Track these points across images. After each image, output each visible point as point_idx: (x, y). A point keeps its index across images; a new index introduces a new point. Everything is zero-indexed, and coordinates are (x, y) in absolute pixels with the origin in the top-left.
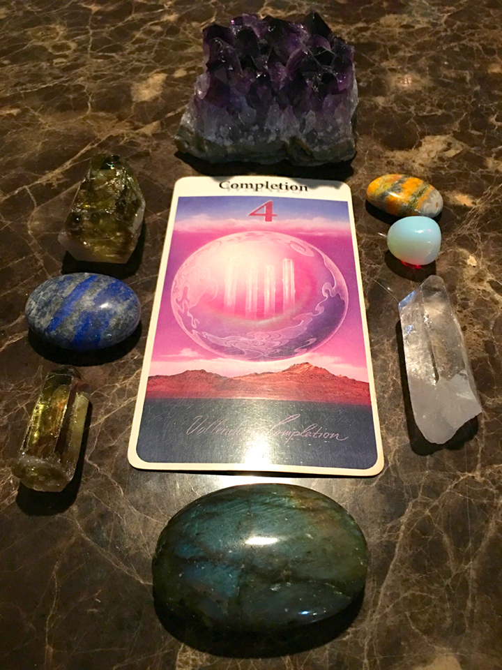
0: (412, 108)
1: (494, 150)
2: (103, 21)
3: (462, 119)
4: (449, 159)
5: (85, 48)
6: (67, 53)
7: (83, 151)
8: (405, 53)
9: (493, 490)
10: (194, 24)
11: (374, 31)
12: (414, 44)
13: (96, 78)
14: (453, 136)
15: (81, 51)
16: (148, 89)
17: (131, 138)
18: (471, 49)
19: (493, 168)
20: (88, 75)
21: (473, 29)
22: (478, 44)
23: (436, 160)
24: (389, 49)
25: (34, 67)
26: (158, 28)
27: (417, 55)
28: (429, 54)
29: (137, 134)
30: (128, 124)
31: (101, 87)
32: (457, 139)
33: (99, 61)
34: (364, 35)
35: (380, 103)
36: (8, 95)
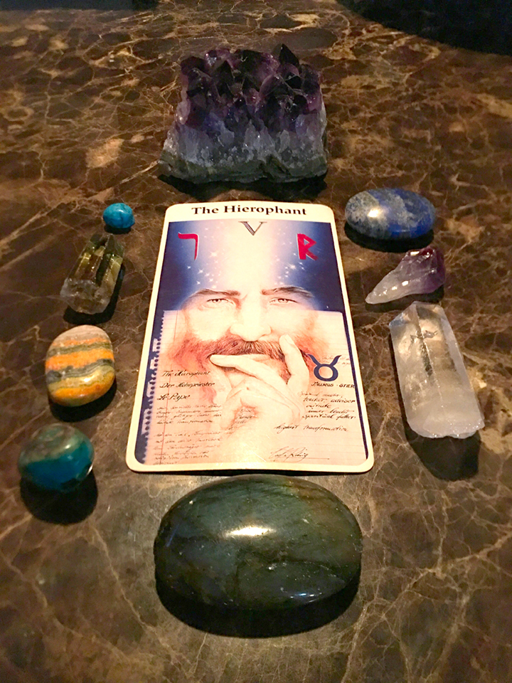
0: (372, 170)
1: (455, 211)
2: (63, 86)
3: (422, 180)
5: (42, 115)
6: (23, 119)
7: (32, 220)
8: (365, 114)
9: (456, 588)
10: (155, 89)
11: (335, 93)
12: (374, 105)
13: (50, 145)
15: (37, 117)
16: (105, 154)
17: (83, 206)
18: (433, 107)
19: (454, 229)
20: (43, 142)
21: (434, 87)
22: (439, 103)
24: (350, 111)
26: (118, 93)
27: (379, 116)
28: (389, 114)
29: (90, 201)
30: (81, 191)
31: (55, 154)
33: (55, 127)
35: (340, 166)
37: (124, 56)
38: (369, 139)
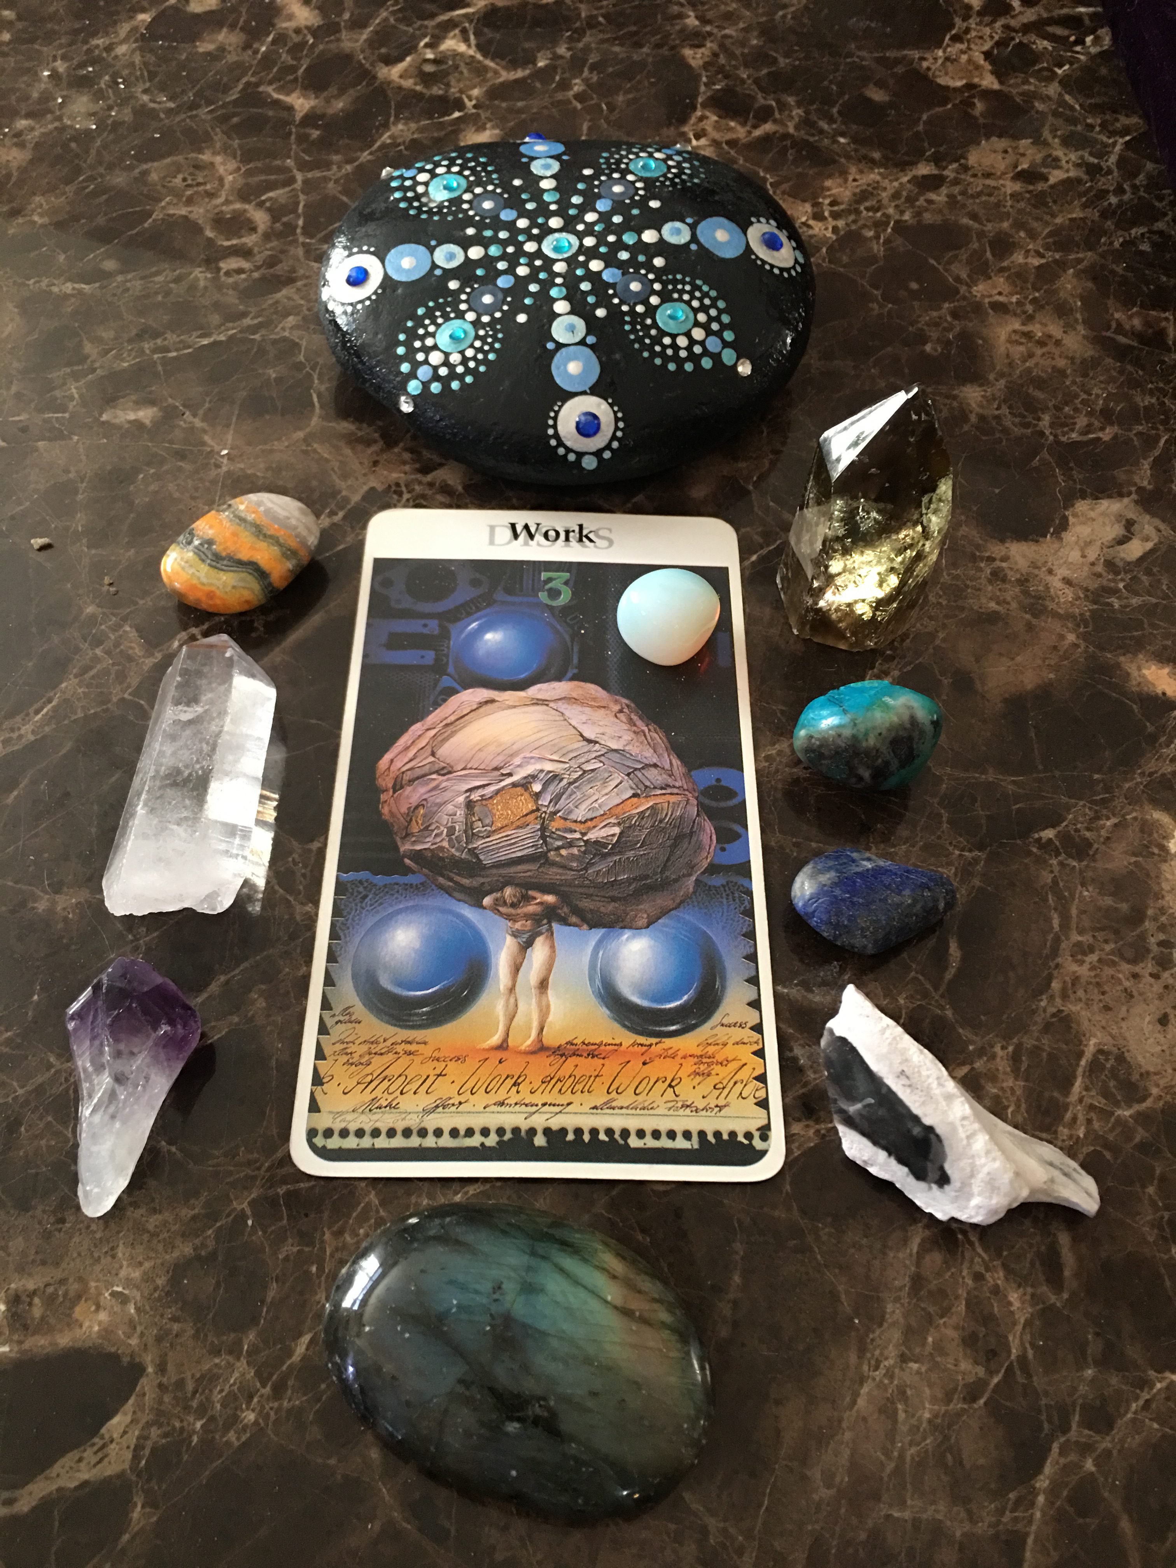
0: (1046, 419)
2: (325, 144)
3: (1157, 453)
4: (1129, 566)
5: (290, 228)
6: (250, 240)
8: (1027, 256)
11: (956, 190)
12: (1048, 230)
14: (1136, 502)
15: (279, 235)
17: (418, 496)
20: (305, 310)
23: (1099, 568)
24: (991, 243)
25: (178, 280)
27: (1056, 261)
28: (1079, 261)
29: (431, 485)
30: (407, 456)
32: (1147, 511)
34: (930, 202)
35: (975, 406)
36: (126, 365)
37: (456, 55)
38: (1038, 331)
